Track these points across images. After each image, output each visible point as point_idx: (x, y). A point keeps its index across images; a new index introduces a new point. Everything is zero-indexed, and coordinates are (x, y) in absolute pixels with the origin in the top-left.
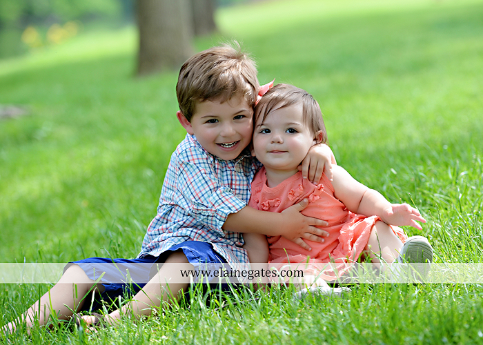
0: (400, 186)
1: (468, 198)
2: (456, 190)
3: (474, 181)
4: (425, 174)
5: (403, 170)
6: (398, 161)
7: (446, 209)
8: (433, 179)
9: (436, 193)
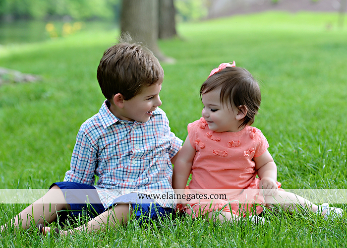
0: (285, 155)
1: (331, 168)
2: (322, 162)
3: (335, 156)
4: (302, 149)
5: (288, 144)
6: (286, 138)
7: (314, 174)
8: (308, 153)
9: (308, 162)
